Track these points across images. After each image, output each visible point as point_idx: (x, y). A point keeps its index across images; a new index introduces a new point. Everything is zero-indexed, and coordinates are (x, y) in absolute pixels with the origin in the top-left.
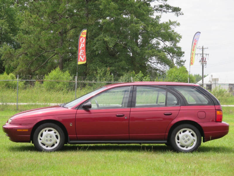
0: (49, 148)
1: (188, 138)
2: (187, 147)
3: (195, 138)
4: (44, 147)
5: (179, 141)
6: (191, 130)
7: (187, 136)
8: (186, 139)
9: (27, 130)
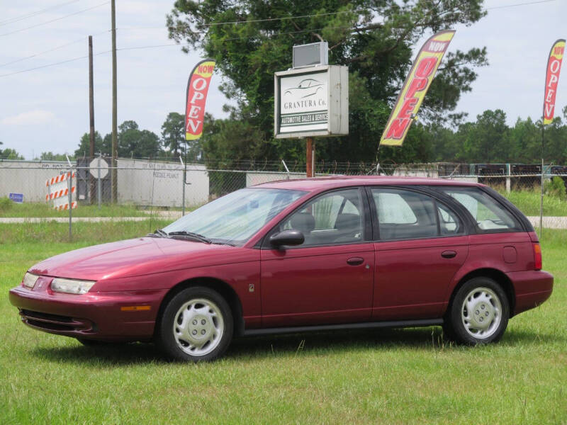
0: (198, 353)
1: (485, 310)
2: (482, 333)
3: (498, 309)
4: (187, 350)
5: (468, 318)
6: (490, 291)
7: (483, 306)
8: (482, 312)
9: (147, 308)
